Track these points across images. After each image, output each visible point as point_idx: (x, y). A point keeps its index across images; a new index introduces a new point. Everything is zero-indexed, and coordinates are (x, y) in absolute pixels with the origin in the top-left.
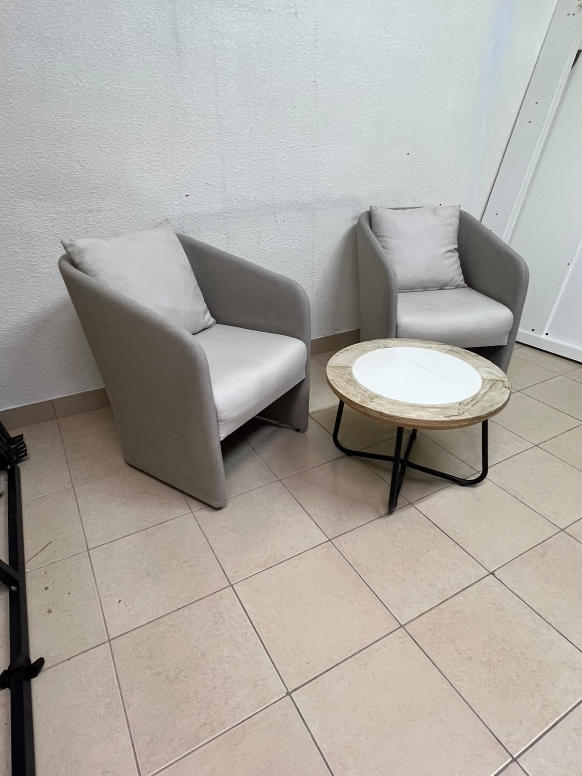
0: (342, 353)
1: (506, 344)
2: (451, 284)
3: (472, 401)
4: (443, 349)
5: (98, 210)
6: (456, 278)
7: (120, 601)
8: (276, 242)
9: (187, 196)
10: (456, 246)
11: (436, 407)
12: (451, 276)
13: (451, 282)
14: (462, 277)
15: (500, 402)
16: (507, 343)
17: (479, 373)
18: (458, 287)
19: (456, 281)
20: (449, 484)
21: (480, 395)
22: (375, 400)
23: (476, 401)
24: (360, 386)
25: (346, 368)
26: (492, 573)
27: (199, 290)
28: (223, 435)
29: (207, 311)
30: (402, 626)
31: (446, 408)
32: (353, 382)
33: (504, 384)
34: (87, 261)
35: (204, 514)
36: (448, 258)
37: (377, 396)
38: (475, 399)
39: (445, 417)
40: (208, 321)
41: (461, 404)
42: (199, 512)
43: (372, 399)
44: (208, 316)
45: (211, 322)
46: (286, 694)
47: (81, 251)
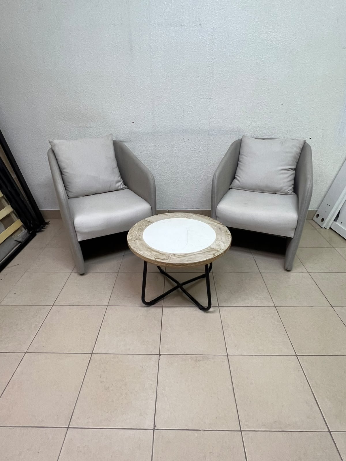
0: (160, 215)
1: (292, 237)
2: (281, 191)
3: (183, 255)
4: (216, 226)
5: (90, 127)
6: (285, 188)
7: (15, 294)
8: (183, 151)
9: (133, 123)
10: (294, 167)
12: (281, 186)
13: (280, 190)
14: (291, 188)
15: (196, 260)
16: (294, 237)
17: (213, 244)
18: (286, 194)
24: (141, 233)
25: (150, 222)
26: (160, 355)
27: (117, 170)
28: (80, 239)
29: (120, 181)
30: (92, 354)
31: (163, 254)
32: (142, 230)
33: (215, 253)
34: (56, 149)
35: (75, 275)
36: (281, 174)
37: (141, 239)
38: (185, 255)
39: (155, 258)
40: (119, 186)
41: (174, 255)
42: (74, 273)
43: (137, 239)
44: (119, 184)
45: (122, 187)
46: (24, 352)
47: (55, 145)
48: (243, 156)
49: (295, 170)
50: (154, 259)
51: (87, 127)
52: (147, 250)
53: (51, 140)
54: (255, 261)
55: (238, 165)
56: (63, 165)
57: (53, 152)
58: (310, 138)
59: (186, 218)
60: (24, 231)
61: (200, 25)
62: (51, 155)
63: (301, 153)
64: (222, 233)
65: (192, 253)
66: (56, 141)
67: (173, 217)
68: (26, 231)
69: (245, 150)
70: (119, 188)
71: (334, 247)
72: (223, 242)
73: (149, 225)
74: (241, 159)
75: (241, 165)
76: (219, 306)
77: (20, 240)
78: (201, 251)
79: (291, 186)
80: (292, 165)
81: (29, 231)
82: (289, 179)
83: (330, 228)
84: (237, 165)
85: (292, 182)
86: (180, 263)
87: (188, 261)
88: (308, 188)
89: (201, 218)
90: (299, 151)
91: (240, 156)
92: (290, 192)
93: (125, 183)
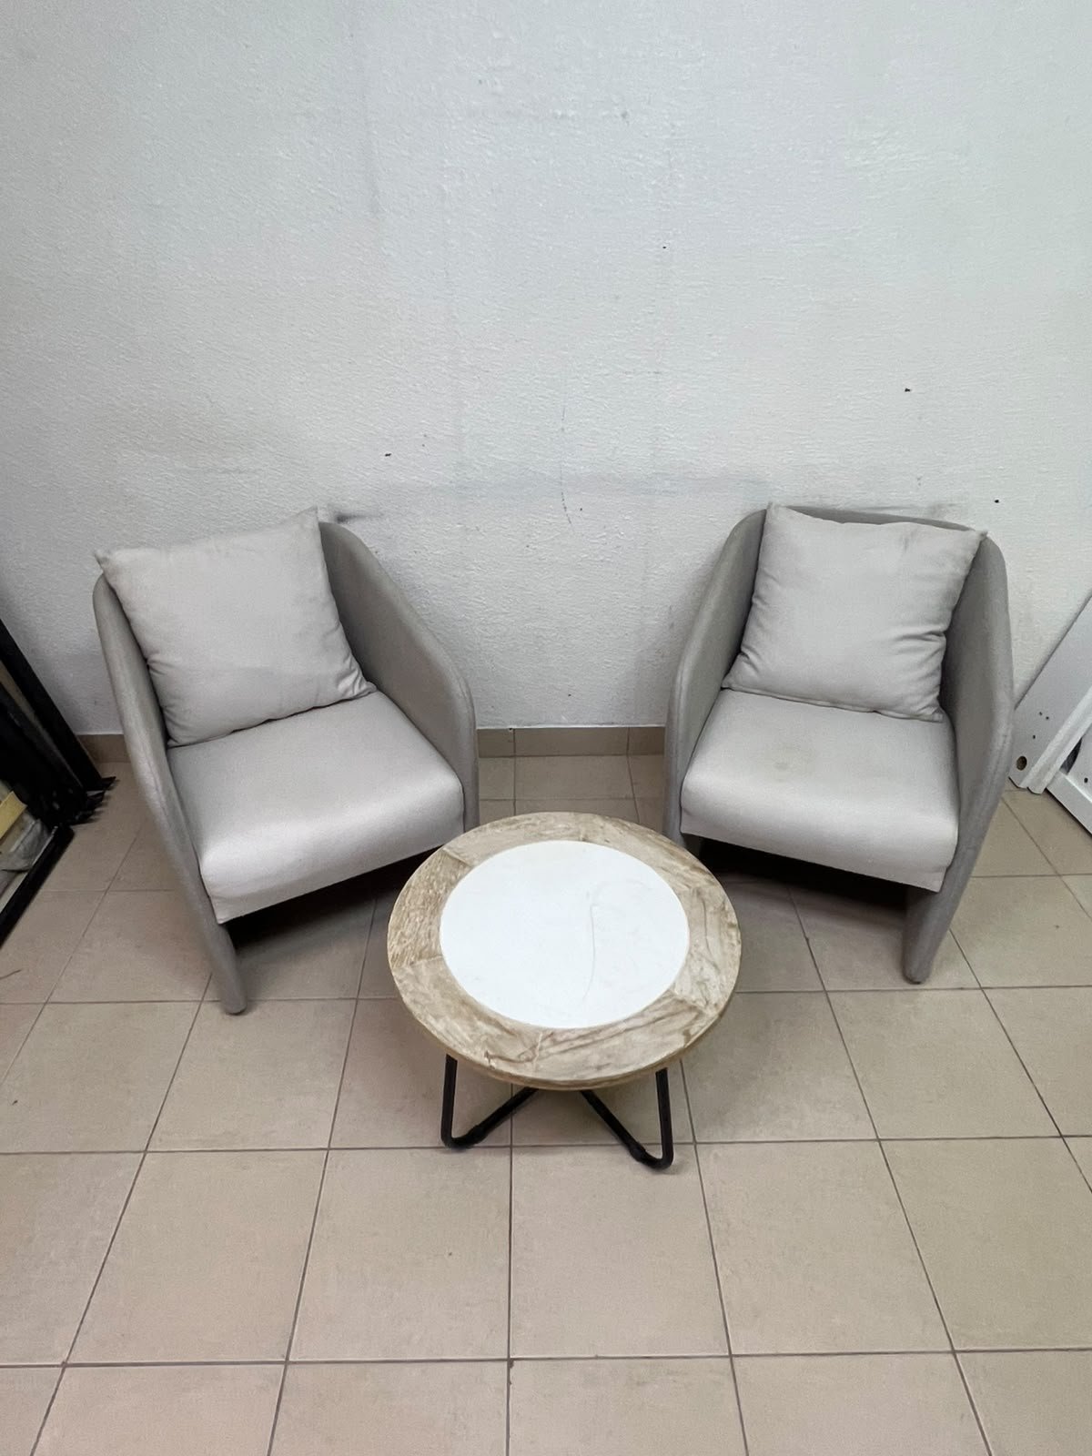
0: (494, 826)
1: (936, 890)
3: (581, 1037)
4: (687, 882)
6: (910, 700)
7: (16, 1102)
8: (564, 546)
10: (941, 627)
11: (498, 1025)
12: (899, 691)
13: (896, 705)
14: (932, 698)
15: (627, 1065)
16: (941, 890)
17: (681, 974)
18: (916, 717)
19: (912, 705)
20: (615, 1142)
21: (611, 1030)
22: (423, 962)
23: (588, 1041)
24: (434, 921)
25: (462, 865)
26: (510, 1362)
27: (338, 637)
28: (223, 917)
29: (352, 672)
30: (287, 1363)
31: (513, 1033)
32: (435, 904)
33: (691, 1024)
34: (123, 586)
35: (212, 1013)
36: (902, 651)
37: (434, 956)
38: (591, 1037)
39: (487, 1055)
40: (346, 691)
41: (552, 1036)
42: (209, 1005)
43: (420, 957)
44: (349, 681)
45: (357, 691)
46: (59, 1363)
47: (116, 571)
48: (770, 581)
49: (947, 633)
50: (485, 1061)
51: (226, 471)
52: (458, 1014)
53: (101, 553)
54: (807, 940)
55: (753, 609)
56: (149, 639)
57: (113, 592)
58: (997, 501)
59: (584, 840)
60: (33, 826)
61: (624, 115)
62: (107, 608)
63: (967, 579)
64: (708, 916)
65: (611, 1026)
66: (121, 557)
67: (539, 837)
68: (38, 827)
69: (776, 560)
70: (349, 695)
71: (1059, 875)
72: (715, 966)
73: (458, 880)
74: (761, 590)
75: (761, 610)
76: (695, 1143)
77: (21, 864)
78: (641, 1015)
79: (931, 692)
80: (937, 622)
81: (47, 826)
82: (925, 670)
83: (1046, 790)
84: (748, 607)
85: (937, 679)
86: (574, 1078)
87: (599, 1068)
88: (998, 748)
89: (633, 841)
90: (961, 572)
91: (760, 581)
92: (929, 712)
93: (368, 675)
